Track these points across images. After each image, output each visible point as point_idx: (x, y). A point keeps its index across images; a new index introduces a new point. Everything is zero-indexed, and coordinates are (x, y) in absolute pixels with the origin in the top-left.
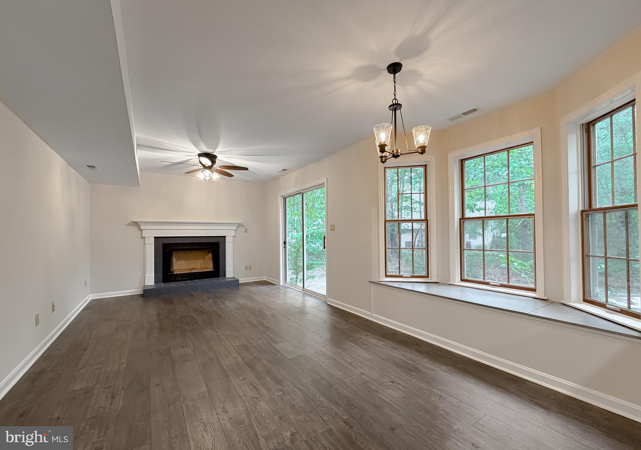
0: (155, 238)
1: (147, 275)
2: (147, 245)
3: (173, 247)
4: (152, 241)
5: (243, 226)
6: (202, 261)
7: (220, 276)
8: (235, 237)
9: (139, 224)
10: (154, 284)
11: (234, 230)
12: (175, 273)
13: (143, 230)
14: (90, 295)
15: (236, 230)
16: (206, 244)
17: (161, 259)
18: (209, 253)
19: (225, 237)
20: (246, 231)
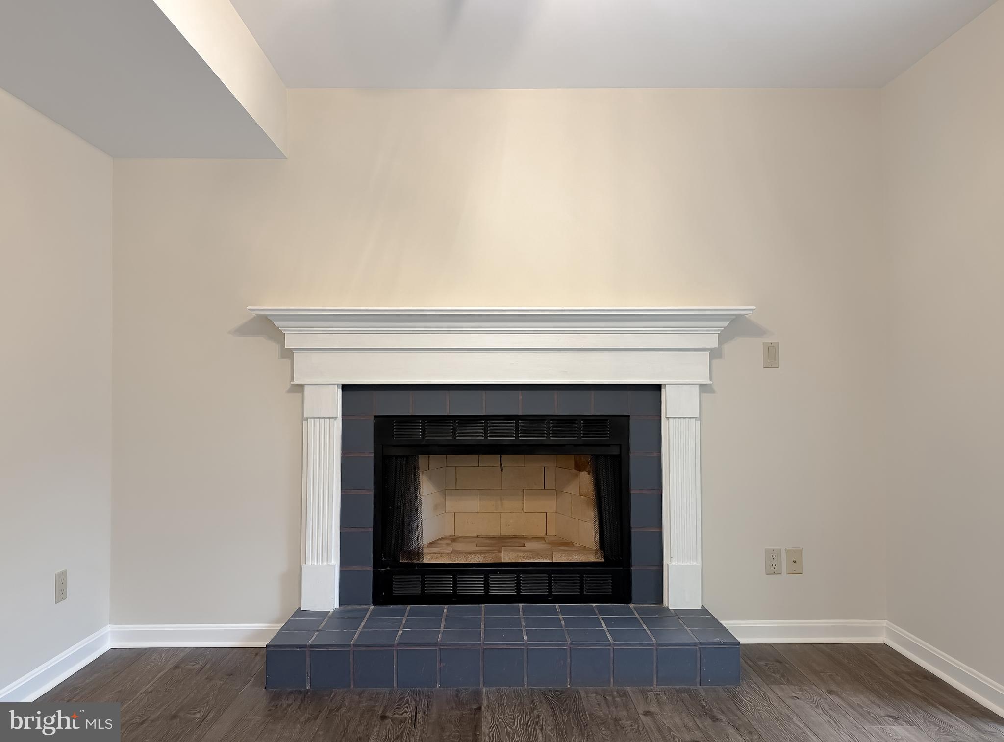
0: (345, 388)
1: (309, 563)
2: (311, 421)
3: (417, 434)
4: (334, 403)
5: (755, 331)
6: (549, 505)
7: (635, 594)
8: (713, 391)
9: (277, 324)
10: (336, 605)
11: (706, 356)
12: (426, 560)
13: (297, 355)
14: (109, 628)
15: (715, 354)
16: (565, 422)
17: (367, 493)
18: (579, 468)
19: (658, 388)
20: (771, 357)
